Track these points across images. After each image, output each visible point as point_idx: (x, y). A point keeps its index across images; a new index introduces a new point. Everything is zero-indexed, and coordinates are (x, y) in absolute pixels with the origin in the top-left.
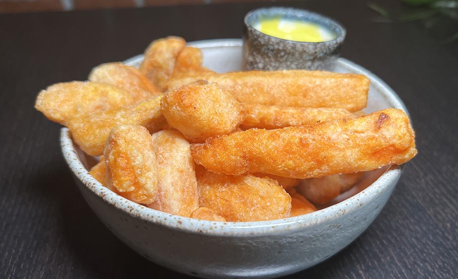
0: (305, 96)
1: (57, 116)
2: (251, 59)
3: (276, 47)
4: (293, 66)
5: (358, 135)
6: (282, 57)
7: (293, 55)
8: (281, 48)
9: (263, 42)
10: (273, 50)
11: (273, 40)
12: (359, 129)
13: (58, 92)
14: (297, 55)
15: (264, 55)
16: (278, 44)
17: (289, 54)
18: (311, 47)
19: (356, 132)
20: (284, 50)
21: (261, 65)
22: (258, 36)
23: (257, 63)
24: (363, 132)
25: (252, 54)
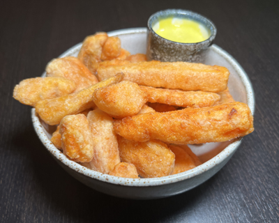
0: (186, 83)
1: (28, 103)
2: (152, 51)
3: (169, 46)
4: (180, 59)
5: (216, 122)
6: (172, 53)
7: (180, 52)
8: (171, 47)
9: (159, 43)
10: (166, 49)
11: (166, 42)
12: (218, 118)
13: (26, 86)
14: (182, 52)
15: (161, 51)
16: (170, 45)
17: (177, 51)
18: (192, 47)
19: (215, 120)
20: (173, 49)
21: (159, 57)
22: (157, 38)
23: (156, 55)
24: (220, 121)
25: (152, 49)
